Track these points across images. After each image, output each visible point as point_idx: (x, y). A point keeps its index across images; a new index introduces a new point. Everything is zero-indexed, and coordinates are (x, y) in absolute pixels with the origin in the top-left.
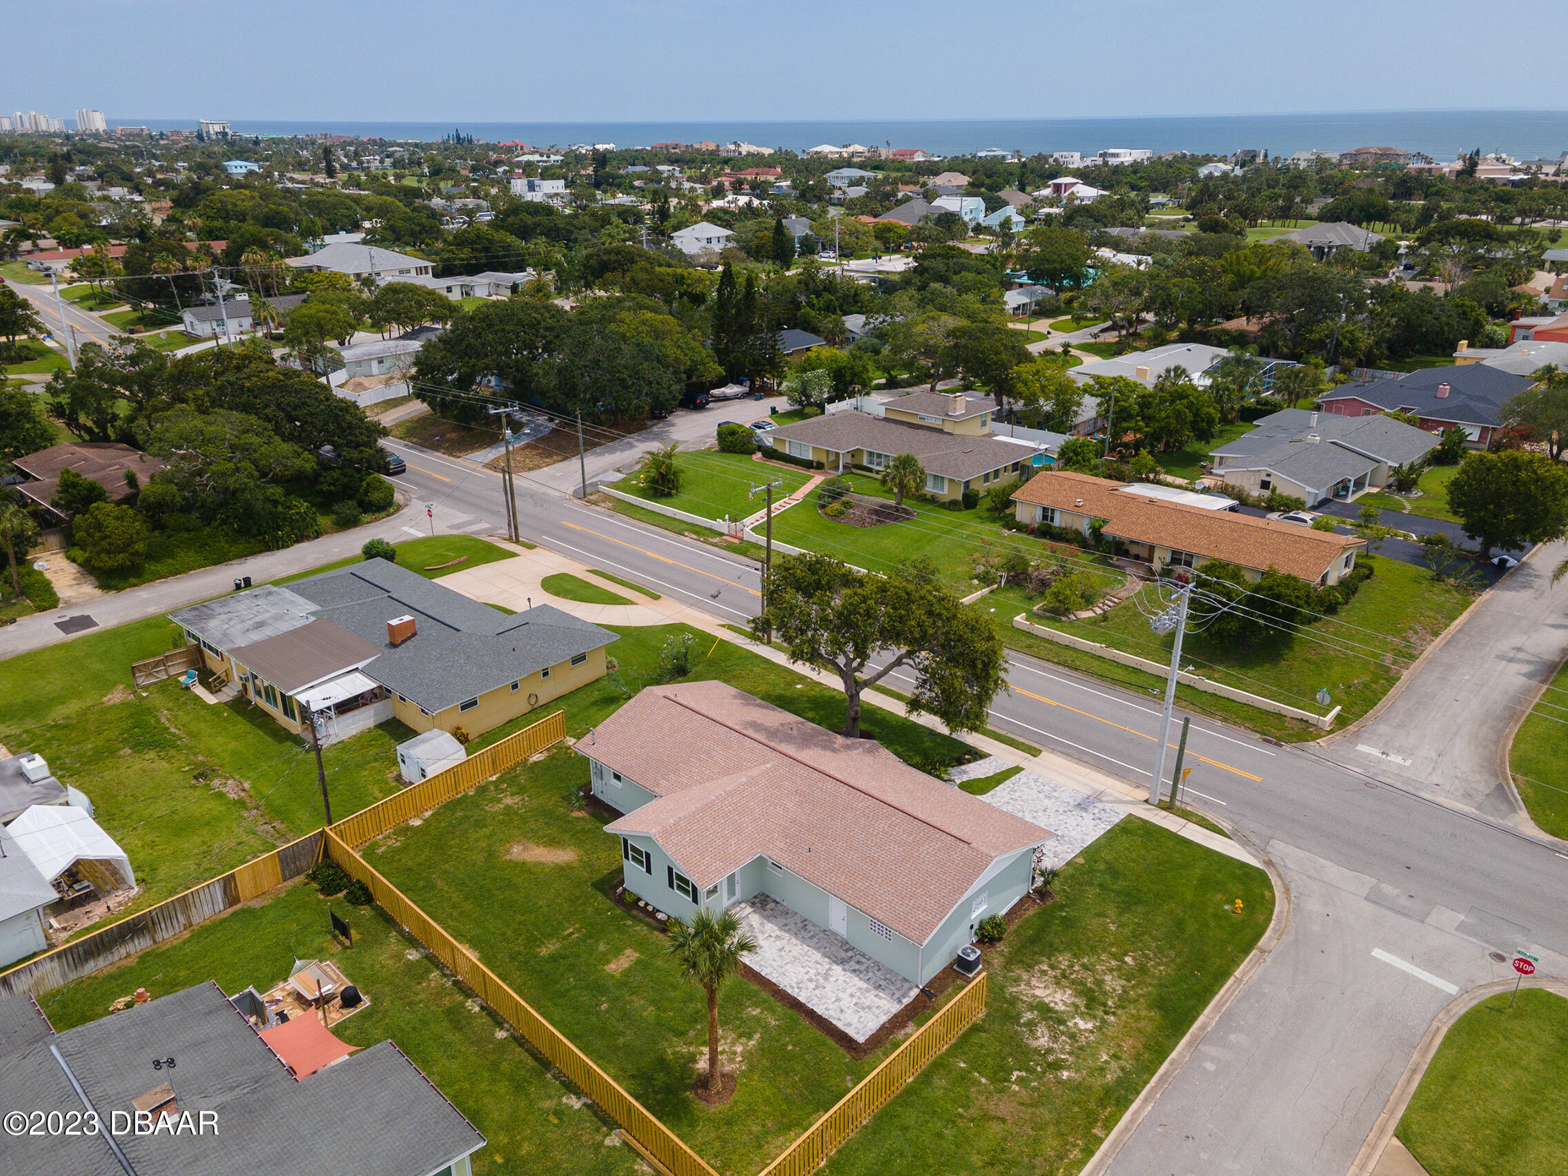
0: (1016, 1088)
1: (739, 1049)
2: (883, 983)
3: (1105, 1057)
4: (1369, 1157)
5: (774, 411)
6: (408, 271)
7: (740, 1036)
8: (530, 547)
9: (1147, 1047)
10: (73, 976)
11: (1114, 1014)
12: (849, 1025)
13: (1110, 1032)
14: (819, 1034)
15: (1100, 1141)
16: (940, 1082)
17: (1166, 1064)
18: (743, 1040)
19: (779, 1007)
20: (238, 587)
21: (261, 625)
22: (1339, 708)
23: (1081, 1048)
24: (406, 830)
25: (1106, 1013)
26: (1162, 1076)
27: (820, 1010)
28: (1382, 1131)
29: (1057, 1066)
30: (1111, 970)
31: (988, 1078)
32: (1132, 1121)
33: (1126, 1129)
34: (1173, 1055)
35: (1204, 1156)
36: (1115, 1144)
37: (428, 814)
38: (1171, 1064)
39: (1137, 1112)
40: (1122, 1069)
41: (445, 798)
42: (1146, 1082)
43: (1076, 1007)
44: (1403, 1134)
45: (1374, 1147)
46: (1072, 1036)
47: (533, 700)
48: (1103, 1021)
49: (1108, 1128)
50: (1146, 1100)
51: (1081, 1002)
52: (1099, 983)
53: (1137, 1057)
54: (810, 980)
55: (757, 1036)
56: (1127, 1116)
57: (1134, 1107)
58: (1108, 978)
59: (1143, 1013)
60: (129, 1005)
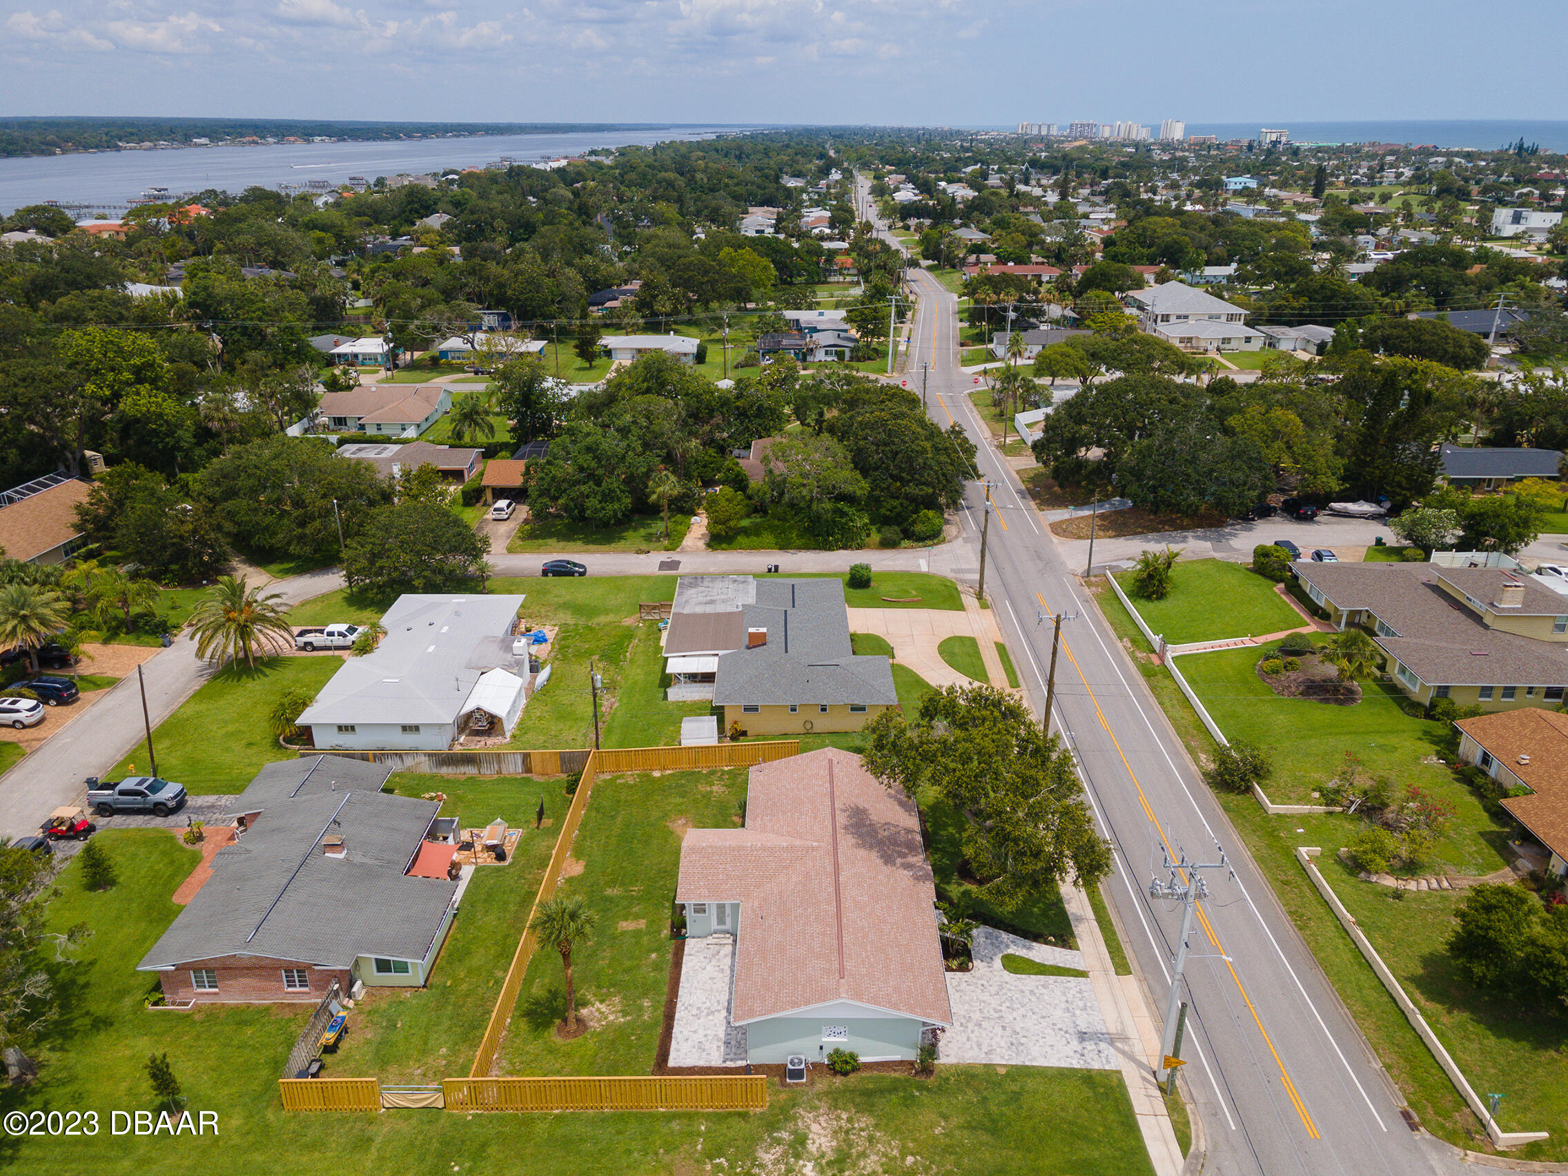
0: (708, 1167)
1: (611, 1017)
2: (733, 1043)
5: (1379, 542)
6: (1218, 317)
7: (622, 1011)
8: (984, 606)
10: (434, 771)
12: (678, 1050)
14: (656, 1043)
16: (675, 1126)
18: (620, 1015)
19: (661, 1011)
20: (770, 570)
21: (712, 602)
22: (1545, 1135)
24: (647, 777)
27: (676, 1030)
30: (885, 1155)
31: (703, 1149)
37: (668, 772)
41: (686, 767)
43: (823, 1156)
47: (808, 726)
51: (830, 1156)
52: (863, 1155)
54: (698, 1008)
55: (629, 1018)
58: (874, 1157)
60: (432, 799)
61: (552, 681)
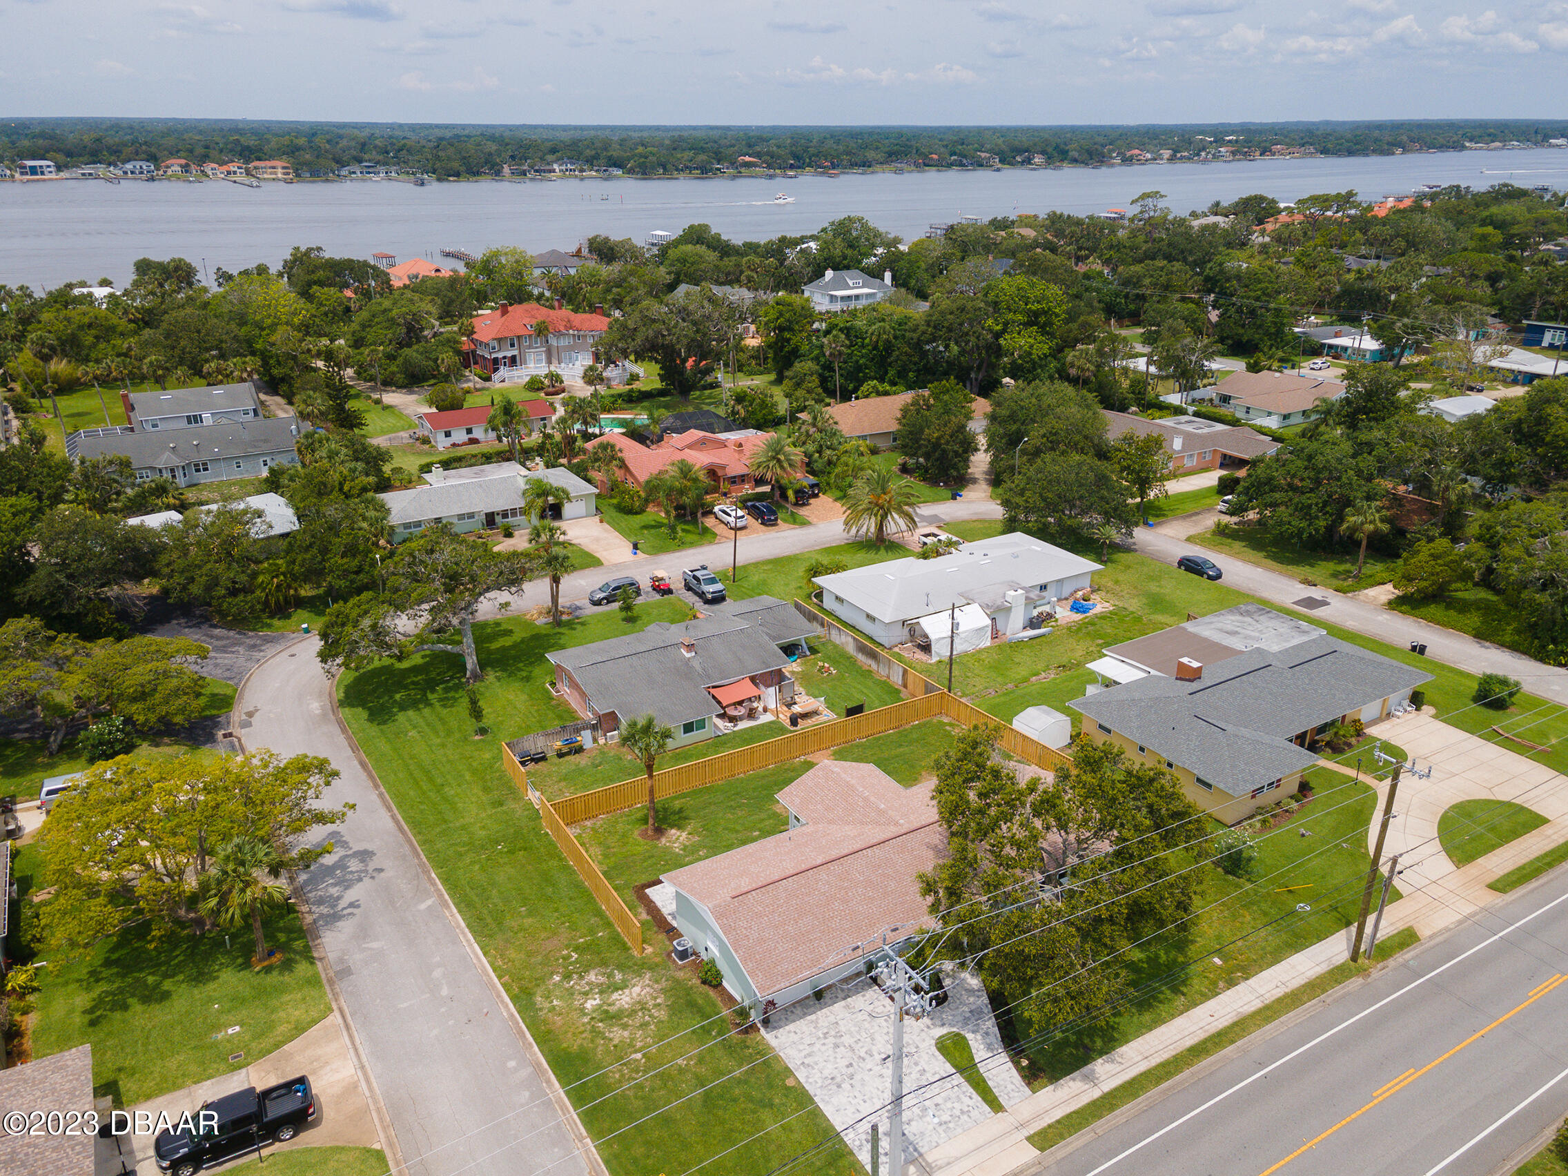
0: (565, 952)
3: (555, 1003)
4: (381, 1120)
9: (549, 1032)
11: (589, 1023)
13: (575, 1015)
15: (500, 977)
17: (531, 1039)
21: (1233, 633)
23: (572, 994)
25: (592, 1018)
26: (523, 1033)
28: (391, 1145)
29: (567, 977)
30: (632, 1040)
31: (583, 943)
32: (503, 1002)
33: (499, 996)
34: (536, 1048)
35: (451, 1023)
36: (494, 986)
38: (530, 1044)
39: (506, 1006)
40: (541, 1009)
42: (524, 1021)
43: (610, 1005)
44: (379, 1156)
45: (384, 1129)
46: (586, 994)
48: (585, 1014)
49: (504, 985)
50: (512, 1015)
51: (612, 1009)
52: (625, 1027)
53: (545, 1022)
56: (507, 1000)
57: (511, 1006)
58: (626, 1034)
59: (579, 1041)
61: (1034, 641)
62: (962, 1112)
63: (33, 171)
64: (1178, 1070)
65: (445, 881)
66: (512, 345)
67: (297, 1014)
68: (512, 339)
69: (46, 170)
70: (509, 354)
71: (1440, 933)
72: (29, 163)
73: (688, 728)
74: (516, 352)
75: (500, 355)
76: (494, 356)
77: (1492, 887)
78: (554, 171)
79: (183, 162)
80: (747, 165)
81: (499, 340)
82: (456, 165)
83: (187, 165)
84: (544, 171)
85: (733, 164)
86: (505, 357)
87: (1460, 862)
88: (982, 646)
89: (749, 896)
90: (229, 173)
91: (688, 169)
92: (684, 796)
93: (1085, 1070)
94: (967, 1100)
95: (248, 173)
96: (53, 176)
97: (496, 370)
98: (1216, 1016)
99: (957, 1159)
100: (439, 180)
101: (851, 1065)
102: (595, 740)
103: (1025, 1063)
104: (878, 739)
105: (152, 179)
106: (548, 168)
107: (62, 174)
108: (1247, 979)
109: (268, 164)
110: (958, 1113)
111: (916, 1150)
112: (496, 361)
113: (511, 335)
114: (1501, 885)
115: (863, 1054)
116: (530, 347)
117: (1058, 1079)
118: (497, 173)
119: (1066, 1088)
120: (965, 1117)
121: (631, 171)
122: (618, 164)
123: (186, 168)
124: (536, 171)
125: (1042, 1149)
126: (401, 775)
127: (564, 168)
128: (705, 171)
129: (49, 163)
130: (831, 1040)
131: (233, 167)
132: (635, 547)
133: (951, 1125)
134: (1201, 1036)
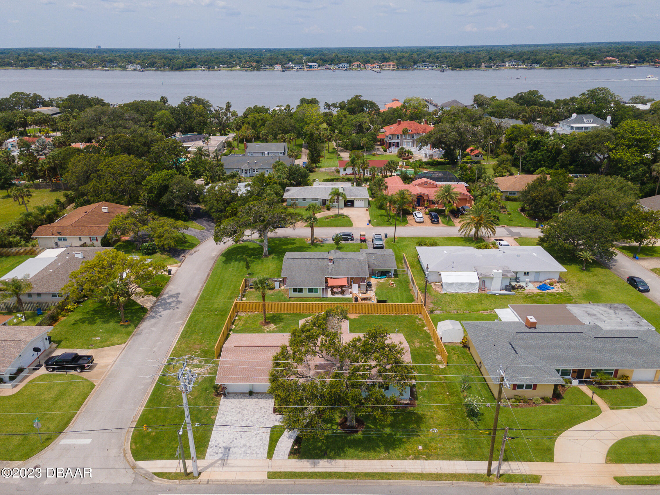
45: (103, 379)
61: (501, 296)
62: (256, 453)
63: (311, 67)
64: (353, 478)
65: (191, 317)
66: (398, 138)
67: (116, 340)
68: (398, 135)
69: (315, 67)
70: (396, 141)
71: (556, 485)
72: (310, 64)
73: (310, 290)
74: (399, 141)
75: (392, 141)
76: (389, 141)
77: (616, 479)
78: (505, 66)
79: (358, 63)
80: (609, 62)
81: (393, 135)
82: (461, 63)
83: (360, 64)
84: (501, 66)
85: (601, 61)
86: (394, 143)
87: (610, 460)
88: (473, 292)
89: (241, 348)
90: (373, 67)
91: (575, 64)
92: (289, 314)
93: (316, 460)
94: (262, 450)
95: (380, 67)
96: (316, 69)
97: (389, 147)
98: (394, 467)
99: (237, 466)
100: (452, 70)
101: (237, 420)
102: (280, 287)
103: (296, 447)
104: (383, 316)
105: (347, 70)
106: (503, 64)
107: (319, 68)
108: (426, 460)
109: (388, 63)
110: (254, 452)
111: (227, 457)
112: (390, 144)
113: (398, 133)
114: (620, 480)
115: (244, 419)
116: (406, 139)
117: (301, 458)
118: (479, 66)
119: (302, 463)
120: (255, 455)
121: (544, 65)
122: (538, 62)
123: (359, 66)
124: (497, 66)
125: (269, 478)
126: (214, 281)
127: (511, 64)
128: (583, 65)
129: (315, 64)
130: (240, 410)
131: (375, 65)
132: (370, 222)
133: (248, 455)
134: (379, 471)
